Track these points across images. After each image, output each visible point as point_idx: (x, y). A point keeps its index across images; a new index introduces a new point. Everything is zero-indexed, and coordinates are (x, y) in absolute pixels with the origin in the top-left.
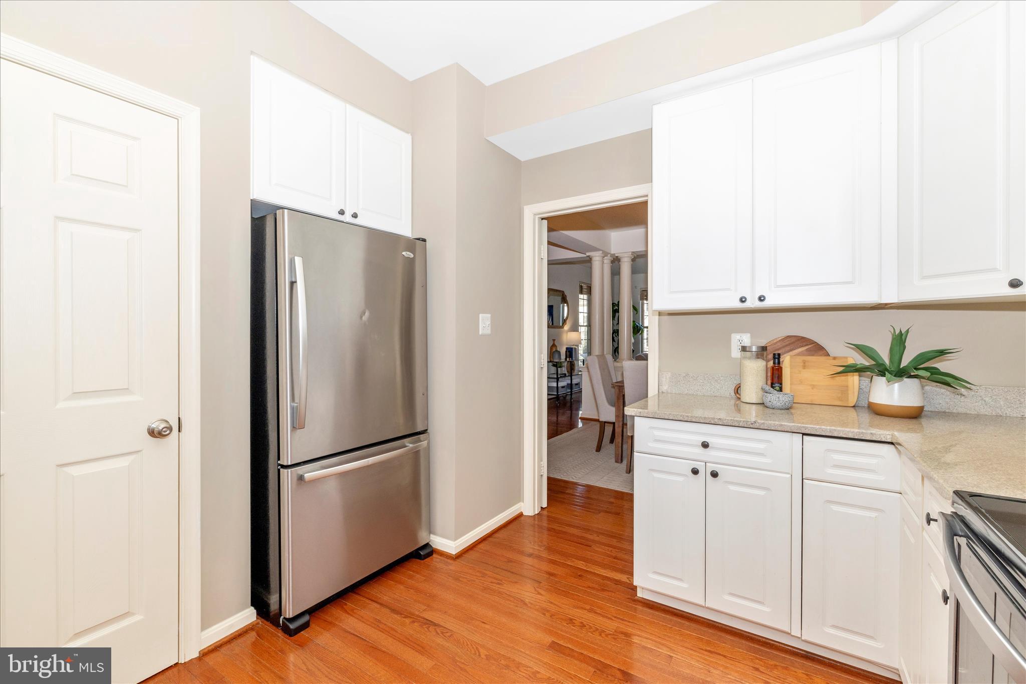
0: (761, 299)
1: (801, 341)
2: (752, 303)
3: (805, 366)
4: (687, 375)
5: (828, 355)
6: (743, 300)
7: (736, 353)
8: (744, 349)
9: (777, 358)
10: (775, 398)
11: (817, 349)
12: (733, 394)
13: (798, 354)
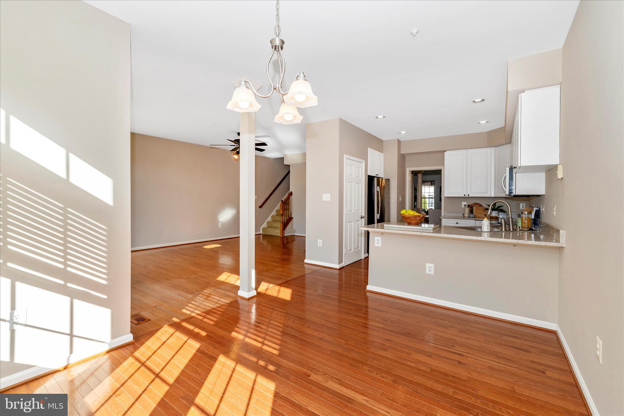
0: (468, 195)
1: (478, 204)
2: (467, 196)
3: (478, 209)
4: (451, 211)
5: (483, 207)
6: (465, 195)
7: (463, 206)
8: (465, 205)
9: (472, 207)
10: (471, 215)
11: (481, 206)
12: (462, 215)
13: (477, 207)
